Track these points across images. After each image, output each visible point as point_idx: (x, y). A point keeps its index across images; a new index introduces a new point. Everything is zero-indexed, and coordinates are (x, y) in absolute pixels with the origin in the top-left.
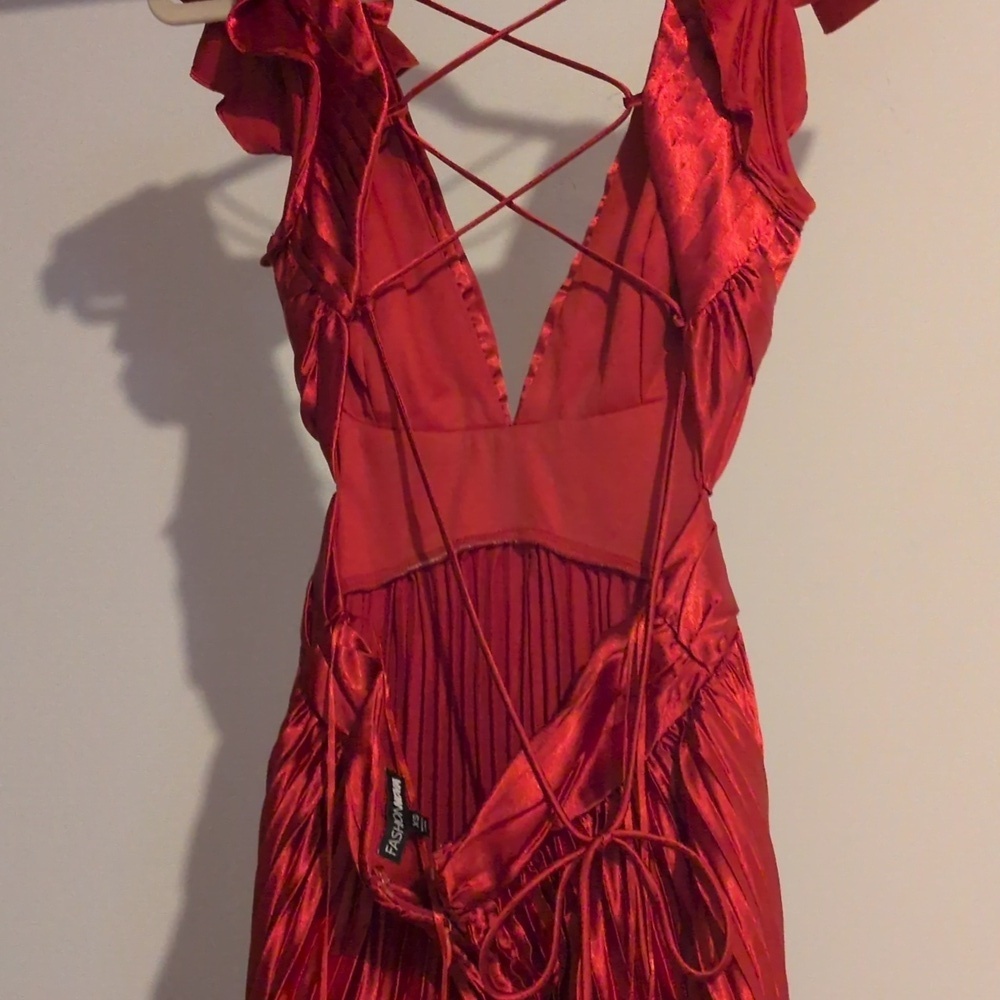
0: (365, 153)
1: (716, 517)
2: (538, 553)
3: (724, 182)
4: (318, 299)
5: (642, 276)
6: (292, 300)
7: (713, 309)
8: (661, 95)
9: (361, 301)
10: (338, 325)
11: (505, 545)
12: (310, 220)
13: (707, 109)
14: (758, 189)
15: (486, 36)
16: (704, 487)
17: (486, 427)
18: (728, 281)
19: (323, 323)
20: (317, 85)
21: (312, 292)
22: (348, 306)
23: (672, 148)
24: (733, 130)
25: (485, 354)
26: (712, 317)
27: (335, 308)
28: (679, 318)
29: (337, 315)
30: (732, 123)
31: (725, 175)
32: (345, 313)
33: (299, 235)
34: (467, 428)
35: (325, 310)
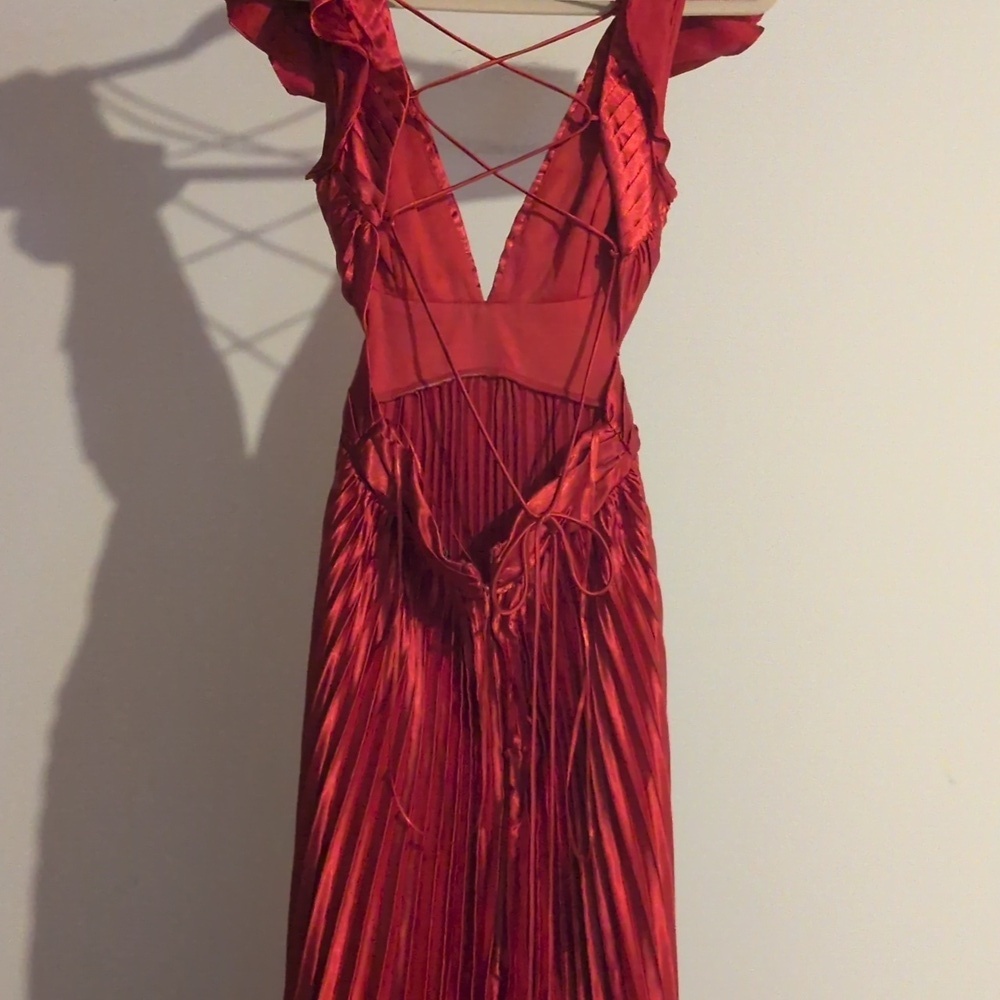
0: (398, 121)
2: (505, 383)
4: (357, 214)
5: (591, 225)
6: (335, 211)
9: (387, 219)
10: (372, 232)
12: (351, 157)
15: (487, 60)
17: (468, 302)
19: (361, 230)
20: (366, 70)
21: (351, 207)
22: (377, 220)
27: (369, 221)
28: (614, 251)
29: (371, 225)
32: (377, 223)
33: (341, 166)
34: (455, 302)
35: (362, 222)
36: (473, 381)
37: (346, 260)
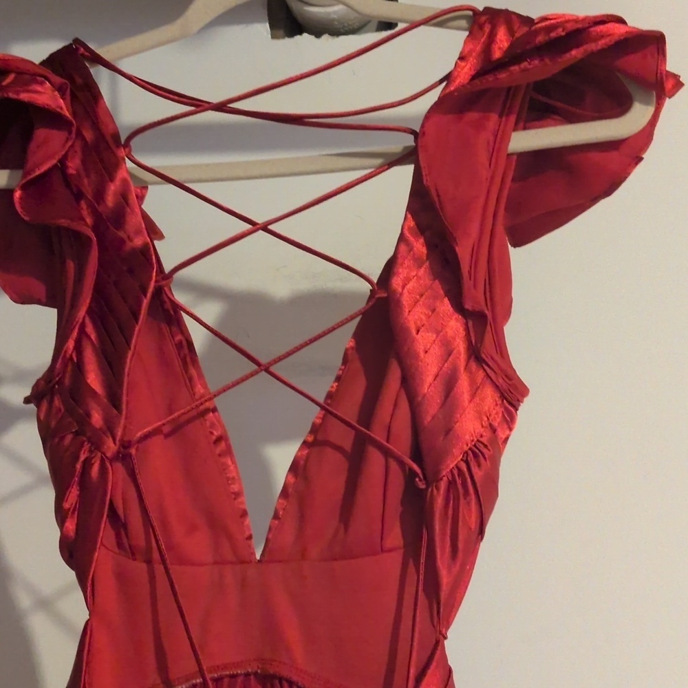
0: (135, 316)
1: (452, 662)
2: (281, 683)
3: (462, 369)
4: (84, 442)
5: (388, 442)
6: (57, 440)
7: (453, 475)
8: (405, 291)
9: (126, 445)
10: (103, 469)
11: (247, 675)
12: (79, 368)
13: (446, 306)
14: (488, 376)
15: (248, 227)
16: (440, 632)
17: (232, 563)
18: (466, 452)
19: (87, 464)
20: (94, 254)
21: (77, 434)
22: (111, 447)
23: (416, 336)
24: (467, 324)
25: (233, 496)
26: (452, 483)
27: (100, 451)
28: (420, 480)
29: (102, 456)
30: (466, 320)
31: (462, 363)
32: (109, 454)
33: (67, 381)
34: (216, 563)
35: (90, 451)
36: (240, 680)
37: (66, 505)
